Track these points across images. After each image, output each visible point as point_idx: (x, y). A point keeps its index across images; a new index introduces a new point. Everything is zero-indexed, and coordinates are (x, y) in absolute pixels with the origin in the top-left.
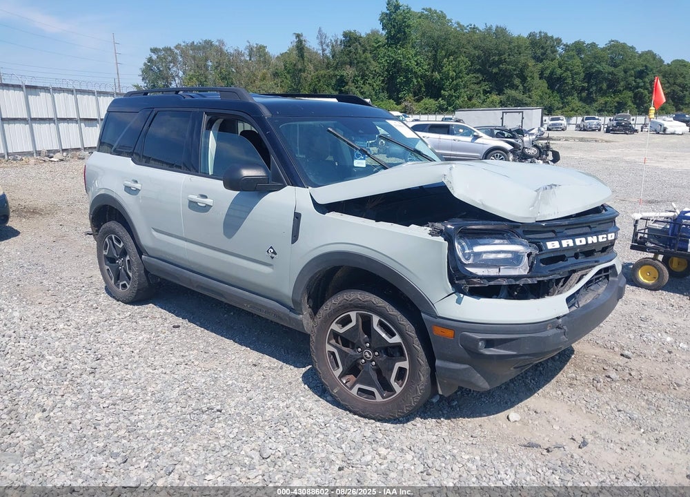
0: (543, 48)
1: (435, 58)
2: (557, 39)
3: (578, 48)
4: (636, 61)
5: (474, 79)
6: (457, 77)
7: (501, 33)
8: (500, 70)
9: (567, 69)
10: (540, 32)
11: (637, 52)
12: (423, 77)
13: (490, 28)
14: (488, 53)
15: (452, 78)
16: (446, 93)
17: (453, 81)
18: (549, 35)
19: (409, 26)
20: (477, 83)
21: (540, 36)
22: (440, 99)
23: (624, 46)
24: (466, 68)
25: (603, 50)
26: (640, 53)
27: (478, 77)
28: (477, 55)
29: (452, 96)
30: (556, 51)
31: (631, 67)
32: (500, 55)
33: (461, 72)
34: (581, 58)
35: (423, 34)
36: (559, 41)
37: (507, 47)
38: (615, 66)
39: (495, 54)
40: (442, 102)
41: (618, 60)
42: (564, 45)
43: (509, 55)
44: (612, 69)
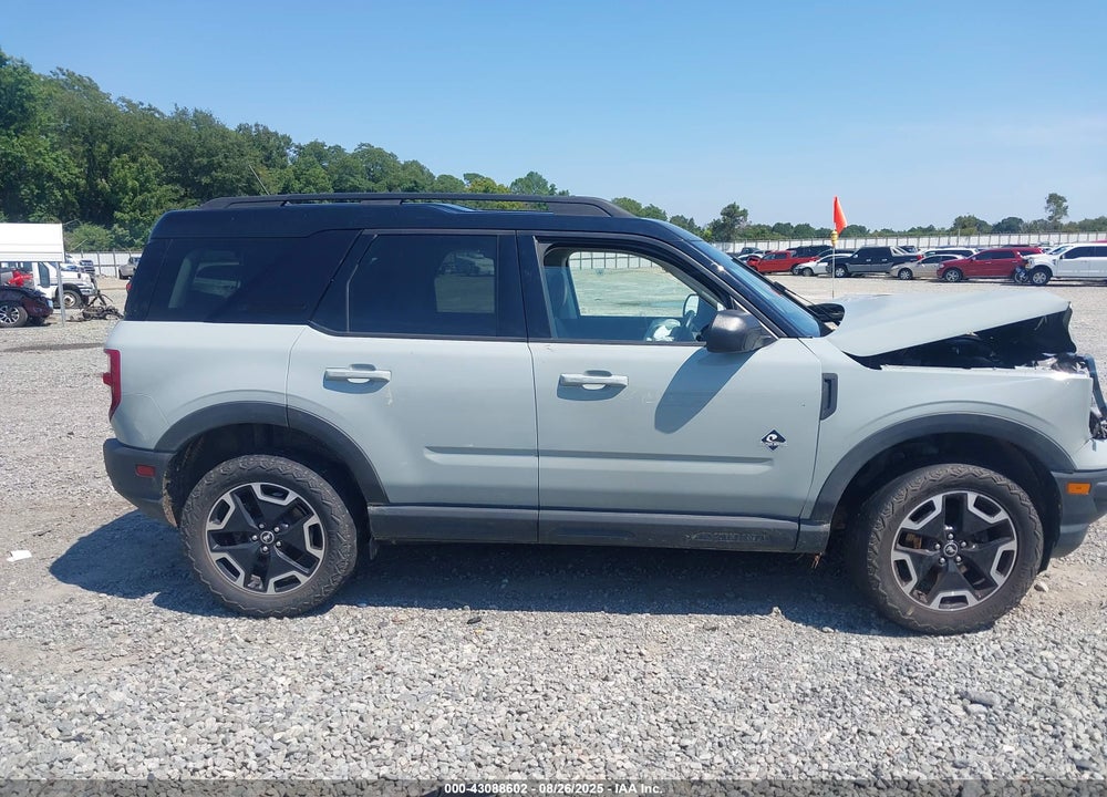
0: (264, 148)
1: (90, 155)
2: (284, 137)
3: (316, 152)
4: (401, 174)
5: (170, 193)
6: (143, 188)
7: (202, 120)
8: (215, 180)
9: (308, 183)
10: (257, 125)
11: (399, 162)
12: (71, 186)
13: (184, 112)
14: (188, 151)
15: (133, 190)
16: (126, 216)
17: (135, 196)
18: (272, 130)
19: (30, 97)
20: (179, 201)
21: (258, 130)
22: (116, 226)
23: (380, 152)
24: (157, 175)
25: (354, 156)
26: (402, 163)
27: (176, 191)
28: (169, 154)
29: (138, 221)
30: (286, 155)
31: (396, 182)
32: (210, 154)
33: (147, 179)
34: (324, 167)
35: (64, 113)
36: (287, 141)
37: (220, 144)
38: (375, 180)
39: (202, 155)
40: (120, 231)
41: (377, 171)
42: (297, 147)
43: (226, 157)
44: (371, 185)
